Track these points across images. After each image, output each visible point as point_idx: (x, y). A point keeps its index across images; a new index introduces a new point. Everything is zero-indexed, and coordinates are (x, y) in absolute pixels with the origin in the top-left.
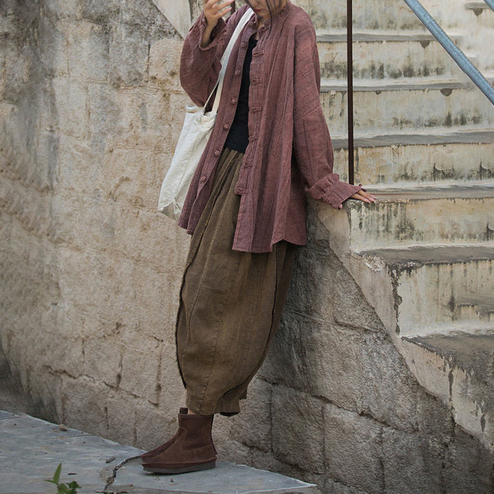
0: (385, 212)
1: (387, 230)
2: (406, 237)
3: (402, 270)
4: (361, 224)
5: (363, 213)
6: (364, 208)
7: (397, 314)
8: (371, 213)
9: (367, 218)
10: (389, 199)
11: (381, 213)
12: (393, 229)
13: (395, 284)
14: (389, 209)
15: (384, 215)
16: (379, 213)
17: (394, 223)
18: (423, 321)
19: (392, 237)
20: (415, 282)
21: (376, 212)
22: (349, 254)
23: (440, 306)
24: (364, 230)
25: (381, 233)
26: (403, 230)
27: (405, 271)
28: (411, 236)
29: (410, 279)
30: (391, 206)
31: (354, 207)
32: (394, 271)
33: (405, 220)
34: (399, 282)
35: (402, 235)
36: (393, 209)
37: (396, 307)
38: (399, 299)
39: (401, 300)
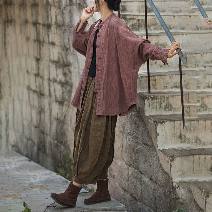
0: (160, 101)
1: (161, 107)
2: (169, 110)
3: (159, 123)
4: (149, 105)
5: (150, 101)
6: (150, 99)
7: (157, 140)
8: (153, 101)
9: (152, 103)
10: (161, 95)
11: (158, 101)
12: (163, 107)
13: (156, 128)
14: (161, 99)
15: (159, 102)
16: (157, 101)
17: (164, 105)
18: (168, 143)
19: (163, 110)
20: (164, 127)
21: (155, 101)
22: (145, 117)
23: (175, 137)
24: (151, 107)
25: (158, 109)
26: (167, 107)
27: (160, 123)
28: (171, 110)
29: (162, 126)
30: (162, 98)
31: (146, 99)
32: (156, 123)
33: (168, 104)
34: (157, 127)
35: (167, 109)
36: (163, 99)
37: (157, 137)
38: (158, 134)
39: (159, 135)
